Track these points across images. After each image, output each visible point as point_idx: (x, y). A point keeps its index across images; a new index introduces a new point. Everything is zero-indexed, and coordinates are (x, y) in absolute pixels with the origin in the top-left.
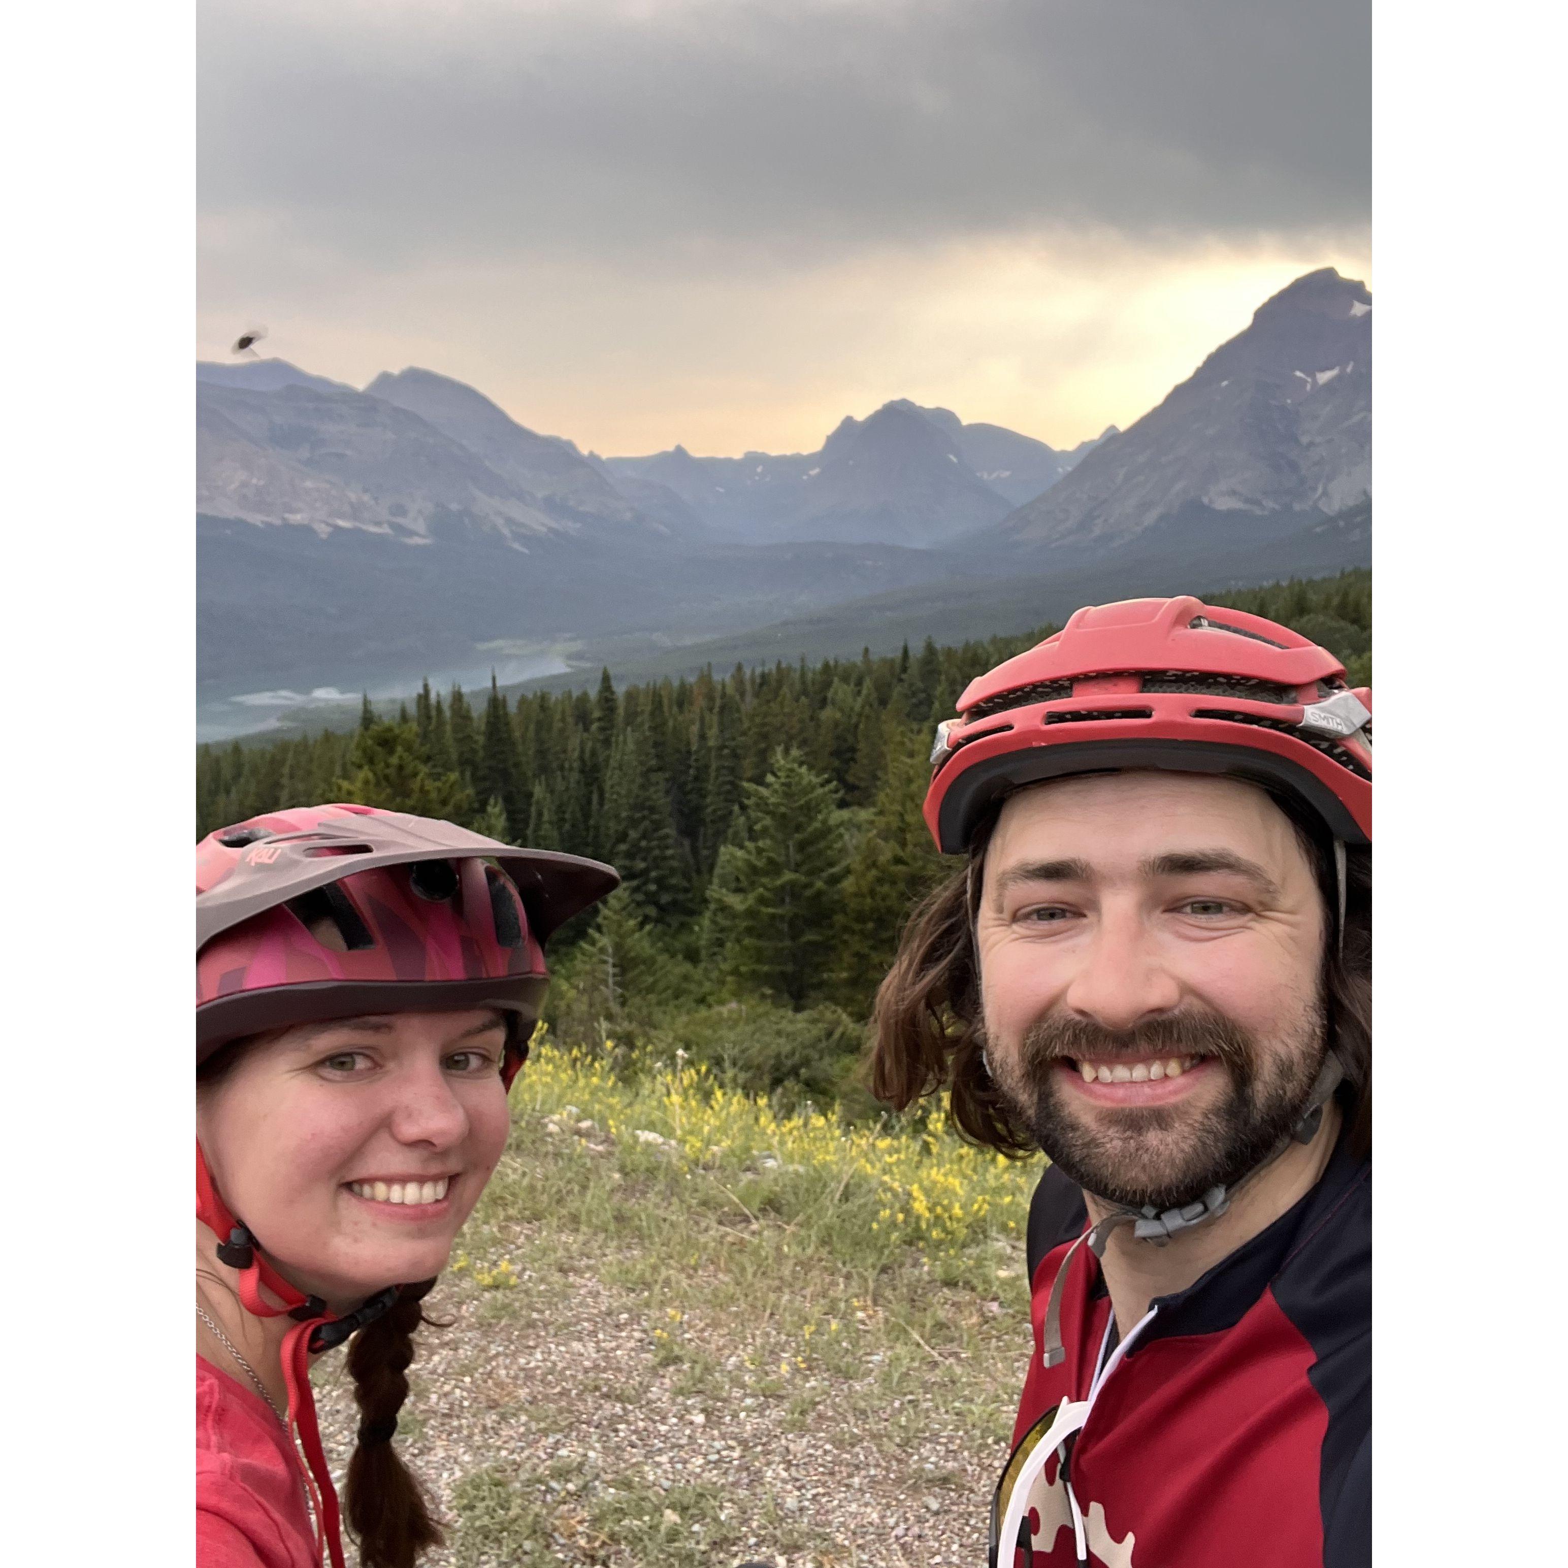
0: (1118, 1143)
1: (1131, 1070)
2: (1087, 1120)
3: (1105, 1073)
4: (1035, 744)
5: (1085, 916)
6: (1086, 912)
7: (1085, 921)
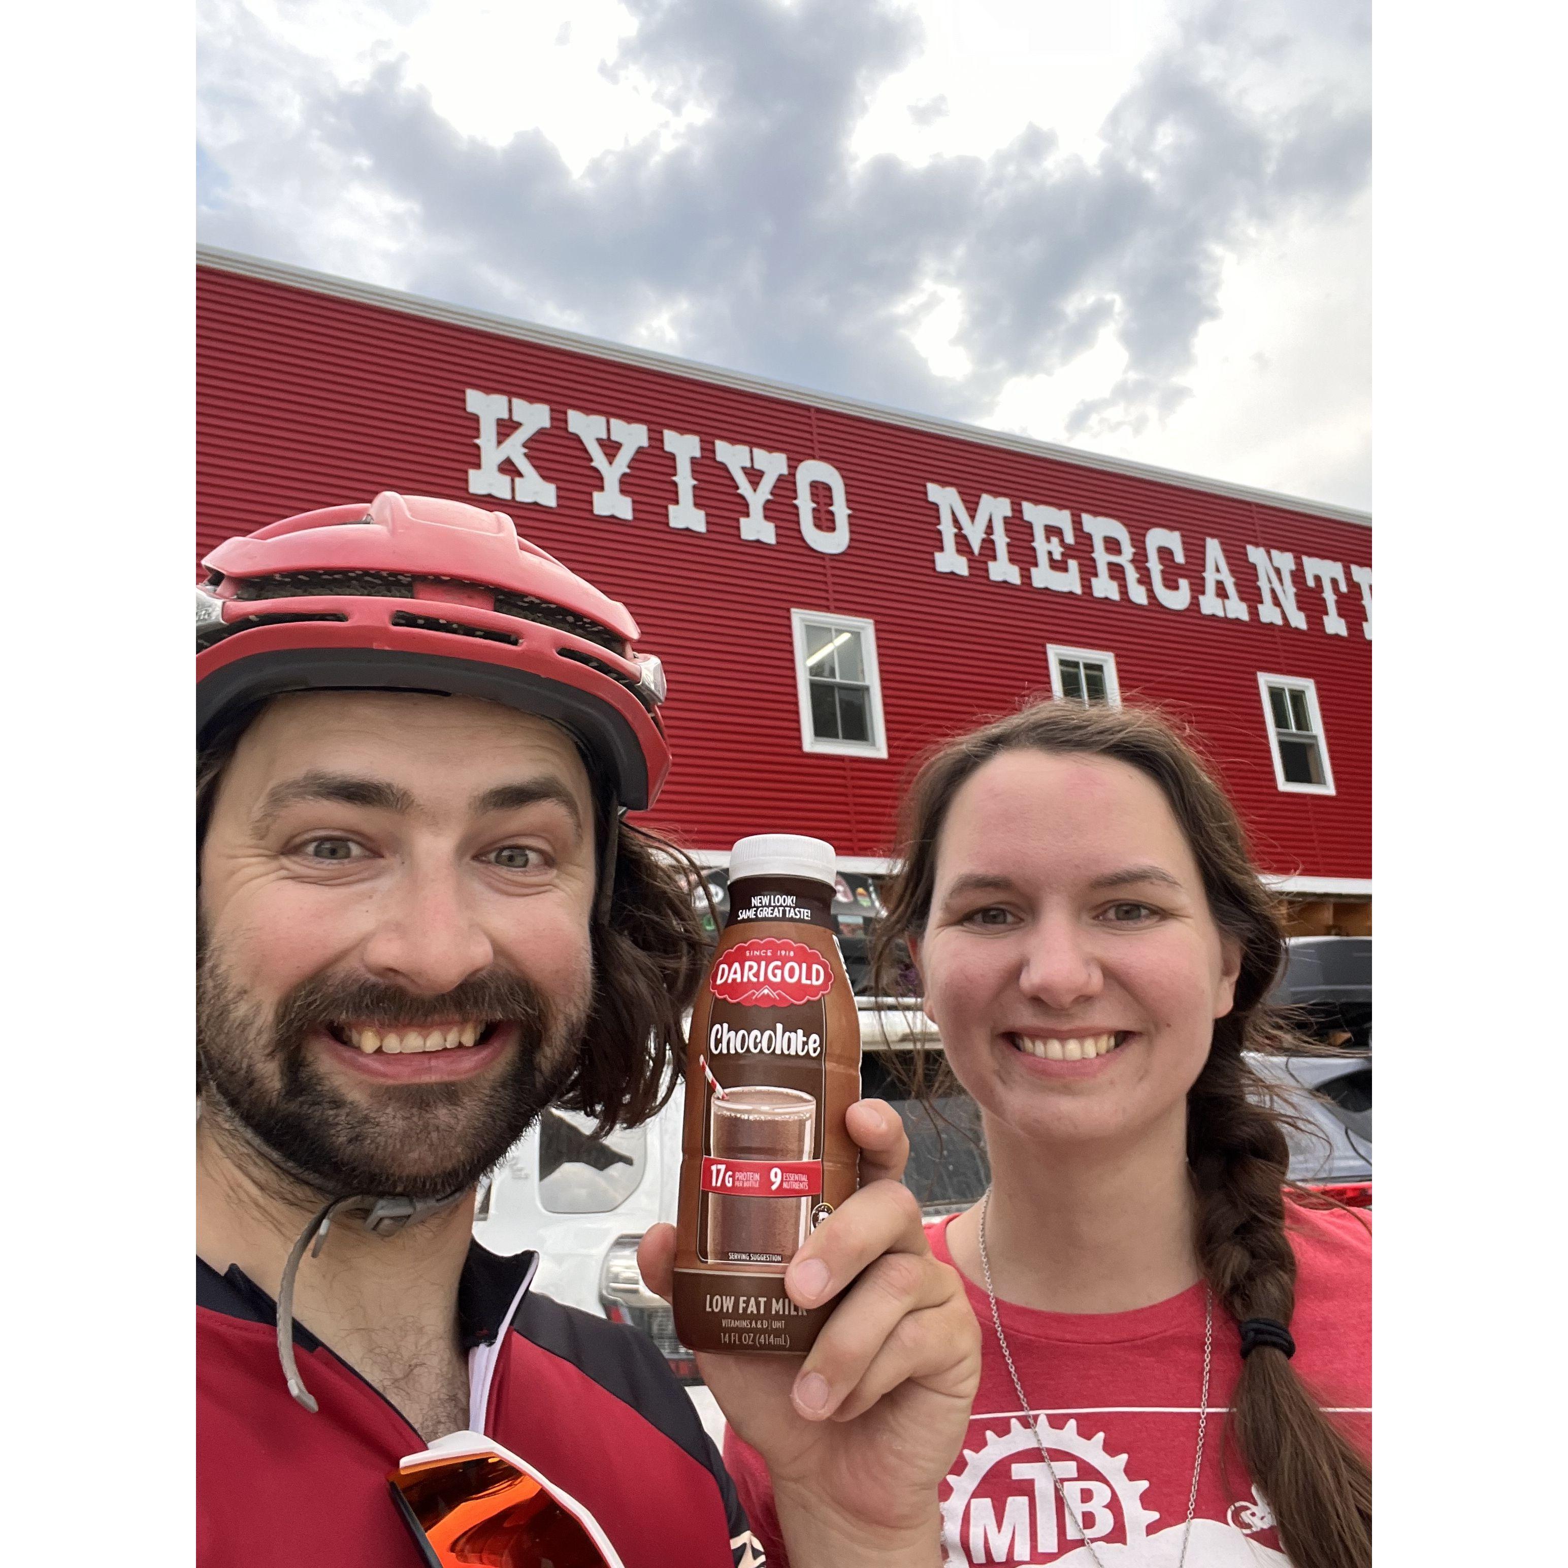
0: (400, 1123)
1: (425, 1038)
2: (356, 1095)
3: (392, 1044)
4: (375, 646)
5: (382, 856)
6: (386, 854)
7: (382, 862)
